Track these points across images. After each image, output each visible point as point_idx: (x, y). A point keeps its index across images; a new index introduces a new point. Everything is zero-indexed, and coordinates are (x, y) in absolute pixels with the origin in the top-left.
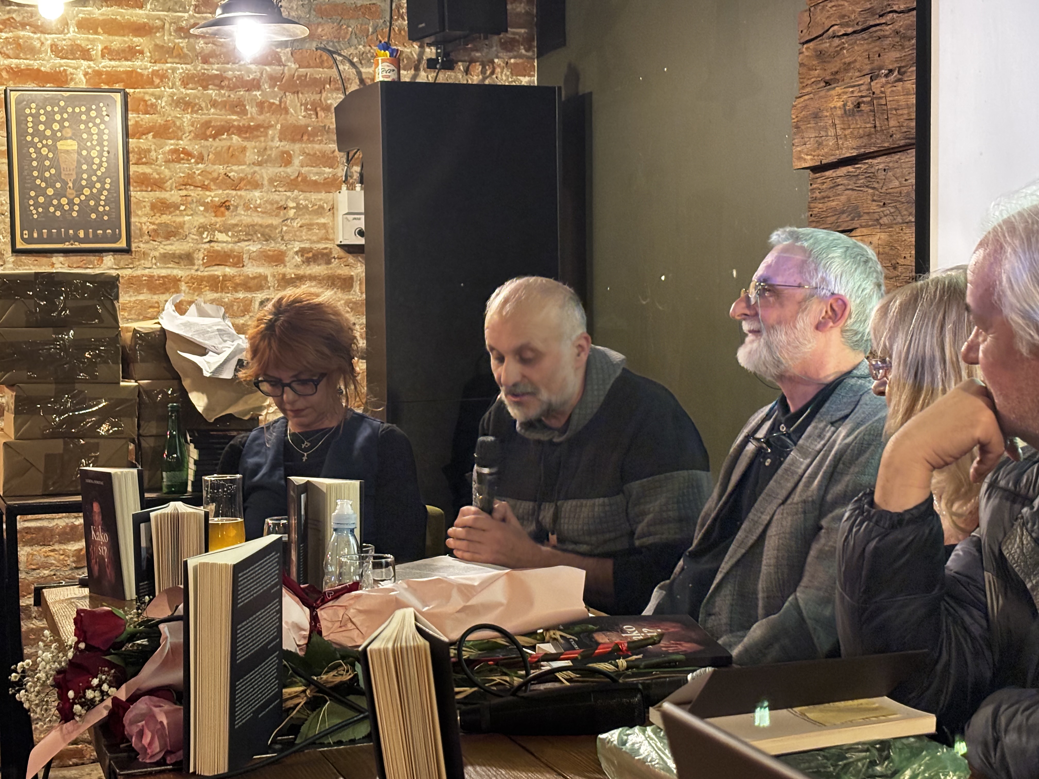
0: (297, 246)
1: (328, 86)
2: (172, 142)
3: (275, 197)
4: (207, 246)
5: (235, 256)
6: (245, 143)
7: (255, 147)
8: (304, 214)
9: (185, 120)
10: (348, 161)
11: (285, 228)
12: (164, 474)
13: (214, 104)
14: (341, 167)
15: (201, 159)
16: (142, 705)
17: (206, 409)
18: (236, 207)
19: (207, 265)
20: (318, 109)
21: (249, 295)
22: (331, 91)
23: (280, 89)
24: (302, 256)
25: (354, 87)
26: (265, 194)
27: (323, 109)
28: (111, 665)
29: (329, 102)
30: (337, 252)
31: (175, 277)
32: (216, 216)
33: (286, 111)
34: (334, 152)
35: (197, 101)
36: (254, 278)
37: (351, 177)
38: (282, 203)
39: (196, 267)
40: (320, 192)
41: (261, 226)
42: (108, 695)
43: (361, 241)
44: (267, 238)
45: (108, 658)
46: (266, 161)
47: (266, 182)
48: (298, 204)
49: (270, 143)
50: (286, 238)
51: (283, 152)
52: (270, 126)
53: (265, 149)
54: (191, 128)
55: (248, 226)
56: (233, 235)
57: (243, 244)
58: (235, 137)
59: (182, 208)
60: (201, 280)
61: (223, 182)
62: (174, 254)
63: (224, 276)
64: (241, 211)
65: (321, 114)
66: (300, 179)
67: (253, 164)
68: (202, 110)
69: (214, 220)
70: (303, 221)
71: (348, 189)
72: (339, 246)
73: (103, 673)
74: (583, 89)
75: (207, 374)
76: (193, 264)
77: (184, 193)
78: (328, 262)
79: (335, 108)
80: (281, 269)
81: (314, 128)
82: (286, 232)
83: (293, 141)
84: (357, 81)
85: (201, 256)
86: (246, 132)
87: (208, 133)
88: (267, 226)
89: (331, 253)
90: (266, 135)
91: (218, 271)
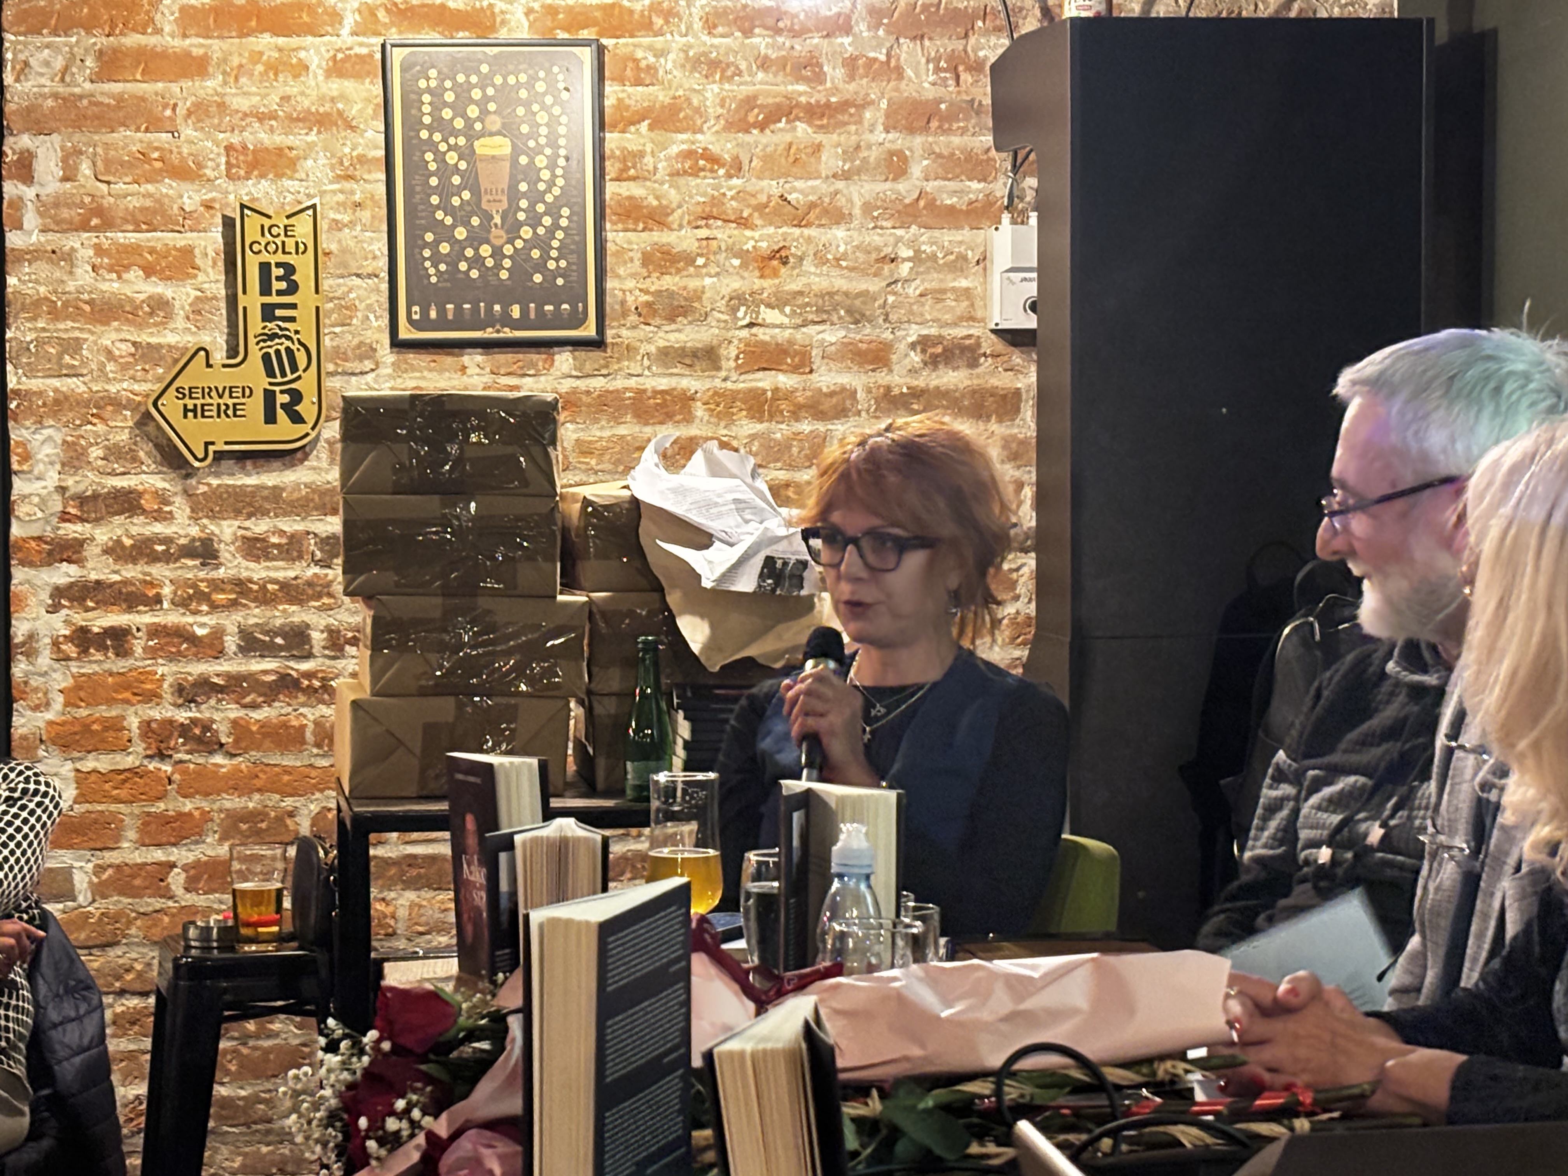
0: (914, 333)
1: (980, 23)
2: (684, 136)
3: (876, 239)
4: (745, 333)
5: (796, 353)
6: (819, 137)
7: (839, 145)
8: (927, 271)
9: (708, 95)
10: (1015, 168)
11: (891, 299)
12: (629, 765)
13: (764, 64)
14: (1002, 179)
15: (736, 168)
16: (465, 1145)
17: (708, 647)
18: (801, 259)
19: (743, 370)
20: (961, 68)
21: (821, 427)
22: (987, 33)
23: (888, 32)
24: (924, 351)
25: (1030, 24)
26: (855, 234)
27: (969, 69)
28: (428, 1079)
29: (981, 54)
30: (990, 343)
31: (684, 392)
32: (762, 277)
33: (899, 72)
34: (988, 150)
35: (732, 59)
36: (832, 394)
37: (1021, 199)
38: (888, 250)
39: (723, 374)
40: (959, 228)
41: (846, 294)
42: (421, 1128)
43: (1030, 322)
44: (857, 317)
45: (423, 1067)
46: (859, 172)
47: (857, 211)
48: (918, 252)
49: (867, 136)
50: (893, 317)
51: (891, 153)
52: (867, 103)
53: (858, 147)
54: (720, 111)
55: (822, 295)
56: (793, 312)
57: (812, 330)
58: (801, 126)
59: (700, 261)
60: (732, 397)
61: (776, 212)
62: (683, 349)
63: (776, 390)
64: (808, 265)
65: (966, 78)
66: (922, 203)
67: (834, 176)
68: (740, 74)
69: (758, 283)
70: (927, 285)
71: (1014, 222)
72: (993, 331)
73: (415, 1091)
74: (1483, 21)
75: (707, 583)
76: (719, 369)
77: (703, 233)
78: (973, 364)
79: (992, 67)
80: (883, 378)
81: (951, 104)
82: (893, 307)
83: (911, 130)
84: (1038, 12)
85: (733, 354)
86: (823, 115)
87: (751, 119)
88: (859, 295)
89: (978, 345)
90: (859, 122)
91: (765, 381)
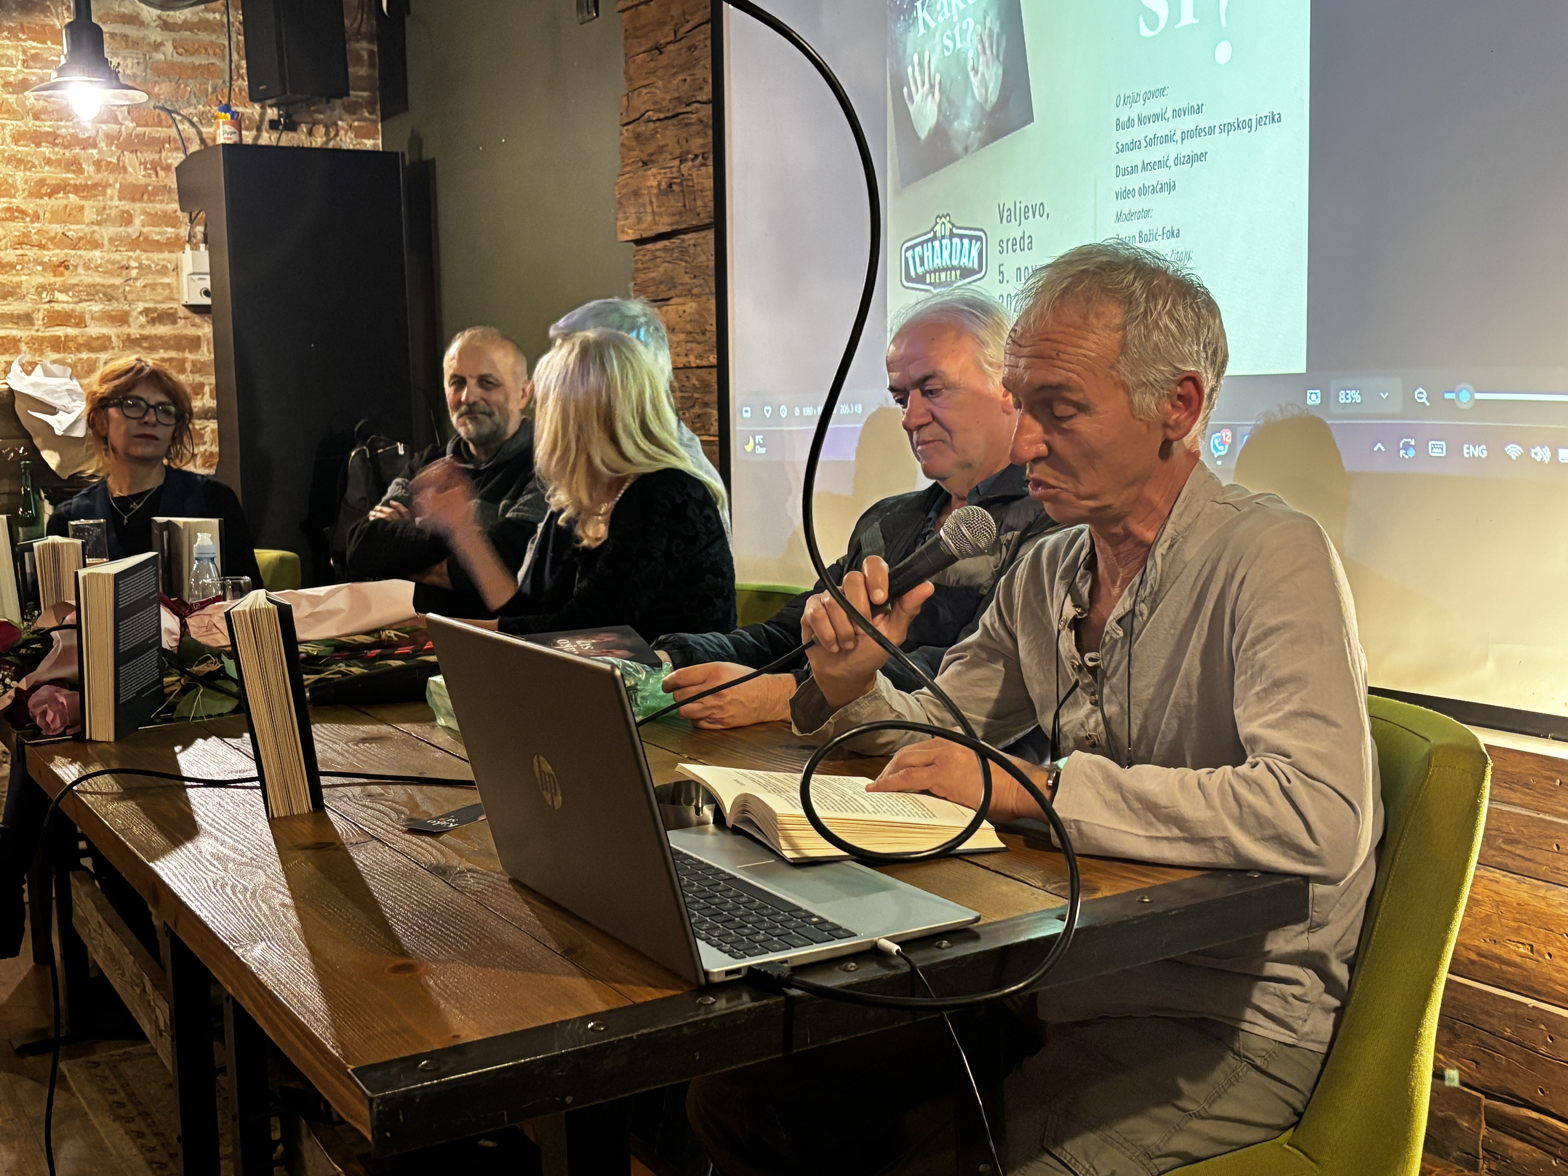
0: (141, 306)
1: (167, 146)
2: (5, 200)
3: (117, 256)
4: (47, 306)
5: (76, 317)
6: (82, 202)
7: (93, 207)
8: (147, 274)
9: (18, 177)
10: (191, 221)
11: (127, 288)
12: (20, 529)
13: (49, 162)
14: (184, 227)
15: (36, 217)
16: (43, 692)
17: (59, 467)
18: (76, 267)
19: (47, 325)
20: (158, 169)
21: (93, 356)
22: (171, 150)
23: (117, 147)
24: (147, 316)
25: (194, 147)
26: (105, 254)
27: (163, 169)
28: (11, 664)
29: (169, 161)
30: (182, 312)
31: (14, 338)
32: (55, 276)
33: (125, 170)
34: (175, 212)
35: (29, 158)
36: (98, 338)
37: (195, 237)
38: (124, 263)
39: (36, 328)
40: (162, 252)
41: (103, 286)
42: (11, 688)
43: (207, 301)
44: (110, 298)
45: (8, 658)
46: (105, 221)
47: (106, 242)
48: (140, 264)
49: (109, 203)
50: (129, 298)
51: (123, 212)
52: (107, 185)
53: (104, 208)
54: (25, 186)
55: (89, 286)
56: (74, 296)
57: (85, 304)
58: (72, 197)
59: (19, 267)
60: (42, 340)
61: (60, 240)
62: (12, 314)
63: (66, 336)
64: (80, 270)
65: (162, 173)
66: (141, 239)
67: (92, 223)
68: (35, 167)
69: (53, 280)
70: (146, 281)
71: (192, 249)
72: (185, 306)
73: (5, 670)
74: (427, 155)
75: (59, 432)
76: (33, 325)
77: (20, 252)
78: (174, 322)
79: (177, 168)
80: (125, 330)
81: (154, 187)
82: (129, 292)
83: (133, 200)
84: (198, 141)
85: (41, 317)
86: (83, 191)
87: (43, 191)
88: (109, 286)
89: (176, 312)
90: (105, 195)
91: (60, 332)
